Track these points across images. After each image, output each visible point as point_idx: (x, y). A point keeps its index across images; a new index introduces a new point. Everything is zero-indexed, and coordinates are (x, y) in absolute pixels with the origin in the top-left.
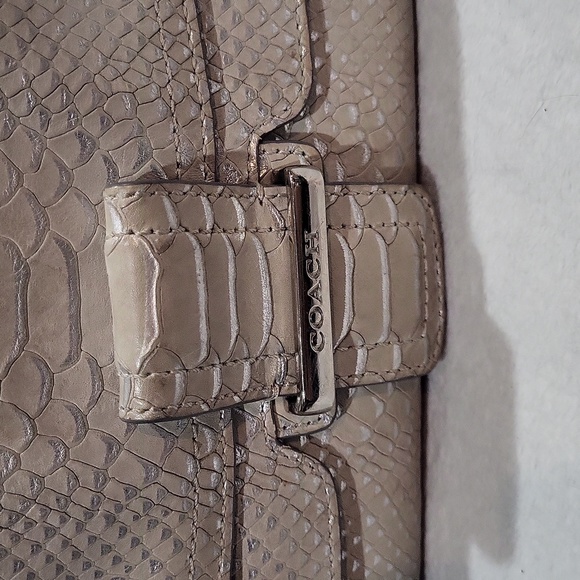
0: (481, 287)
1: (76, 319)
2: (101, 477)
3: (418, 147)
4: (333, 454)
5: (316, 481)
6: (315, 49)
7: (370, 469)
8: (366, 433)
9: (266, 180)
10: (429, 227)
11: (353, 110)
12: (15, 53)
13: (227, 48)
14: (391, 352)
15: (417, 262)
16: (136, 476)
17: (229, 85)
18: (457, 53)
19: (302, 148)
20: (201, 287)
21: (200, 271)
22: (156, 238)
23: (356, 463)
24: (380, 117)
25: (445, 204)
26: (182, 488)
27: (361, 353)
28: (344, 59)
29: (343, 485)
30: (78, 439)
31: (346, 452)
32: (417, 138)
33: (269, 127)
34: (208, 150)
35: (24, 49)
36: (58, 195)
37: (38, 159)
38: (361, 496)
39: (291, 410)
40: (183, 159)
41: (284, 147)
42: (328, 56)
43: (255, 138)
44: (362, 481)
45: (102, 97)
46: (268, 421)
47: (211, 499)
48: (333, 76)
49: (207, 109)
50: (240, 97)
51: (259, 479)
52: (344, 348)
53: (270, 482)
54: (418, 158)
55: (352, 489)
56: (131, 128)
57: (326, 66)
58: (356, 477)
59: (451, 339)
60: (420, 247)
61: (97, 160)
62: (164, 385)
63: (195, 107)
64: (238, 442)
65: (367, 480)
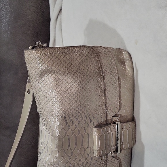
0: (141, 137)
1: (88, 142)
2: (90, 162)
3: (133, 113)
4: (119, 158)
5: (117, 162)
6: (120, 102)
7: (124, 160)
8: (124, 155)
9: (113, 123)
10: (134, 127)
11: (124, 110)
12: (84, 111)
13: (108, 105)
14: (128, 145)
15: (132, 132)
16: (95, 162)
17: (108, 110)
18: (140, 104)
19: (118, 118)
20: (105, 140)
21: (105, 138)
22: (100, 135)
23: (122, 159)
24: (128, 111)
25: (137, 123)
26: (100, 163)
27: (124, 145)
28: (124, 103)
29: (120, 162)
30: (88, 157)
31: (121, 158)
32: (133, 112)
33: (113, 115)
34: (105, 120)
35: (85, 110)
36: (87, 127)
37: (85, 123)
38: (122, 164)
39: (114, 153)
40: (102, 121)
41: (115, 118)
42: (121, 103)
43: (111, 117)
44: (122, 162)
45: (93, 115)
46: (111, 154)
47: (103, 165)
48: (122, 106)
49: (106, 114)
50: (110, 111)
51: (109, 162)
52: (122, 145)
53: (111, 162)
54: (133, 115)
55: (121, 163)
56: (96, 118)
57: (121, 105)
58: (122, 161)
59: (136, 142)
60: (133, 130)
61: (92, 122)
62: (100, 153)
63: (104, 114)
64: (107, 157)
65: (123, 161)
